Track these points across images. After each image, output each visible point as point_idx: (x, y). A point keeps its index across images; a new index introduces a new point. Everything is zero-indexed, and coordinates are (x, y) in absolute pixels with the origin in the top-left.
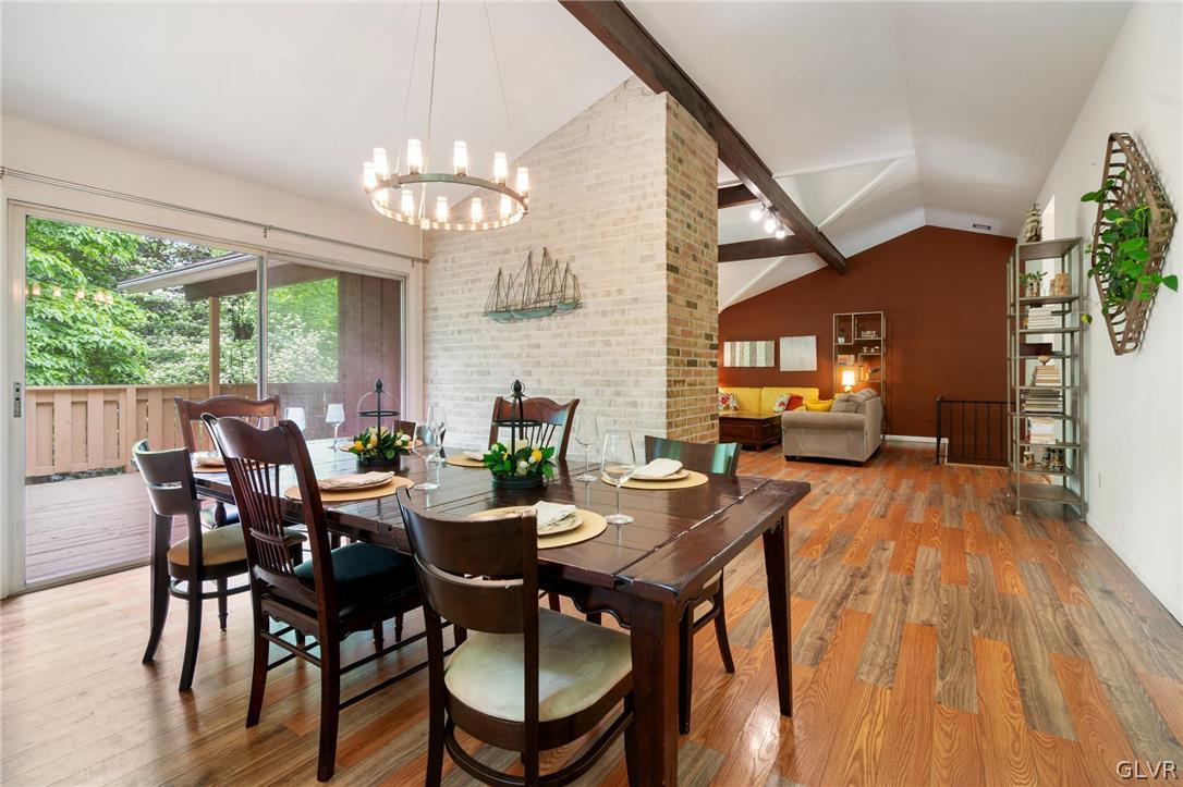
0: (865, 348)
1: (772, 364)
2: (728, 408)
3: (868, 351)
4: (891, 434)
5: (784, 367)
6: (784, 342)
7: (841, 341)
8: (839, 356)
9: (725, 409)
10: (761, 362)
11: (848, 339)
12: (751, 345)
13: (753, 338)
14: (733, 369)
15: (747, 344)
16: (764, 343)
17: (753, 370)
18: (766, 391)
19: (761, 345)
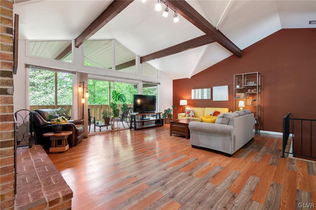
0: (249, 90)
1: (210, 98)
2: (189, 116)
3: (251, 91)
4: (263, 130)
5: (214, 99)
6: (215, 88)
7: (238, 87)
8: (237, 94)
9: (188, 116)
10: (206, 97)
11: (241, 86)
12: (202, 91)
13: (202, 87)
14: (195, 100)
15: (200, 90)
16: (206, 89)
17: (203, 100)
18: (206, 109)
19: (205, 90)
